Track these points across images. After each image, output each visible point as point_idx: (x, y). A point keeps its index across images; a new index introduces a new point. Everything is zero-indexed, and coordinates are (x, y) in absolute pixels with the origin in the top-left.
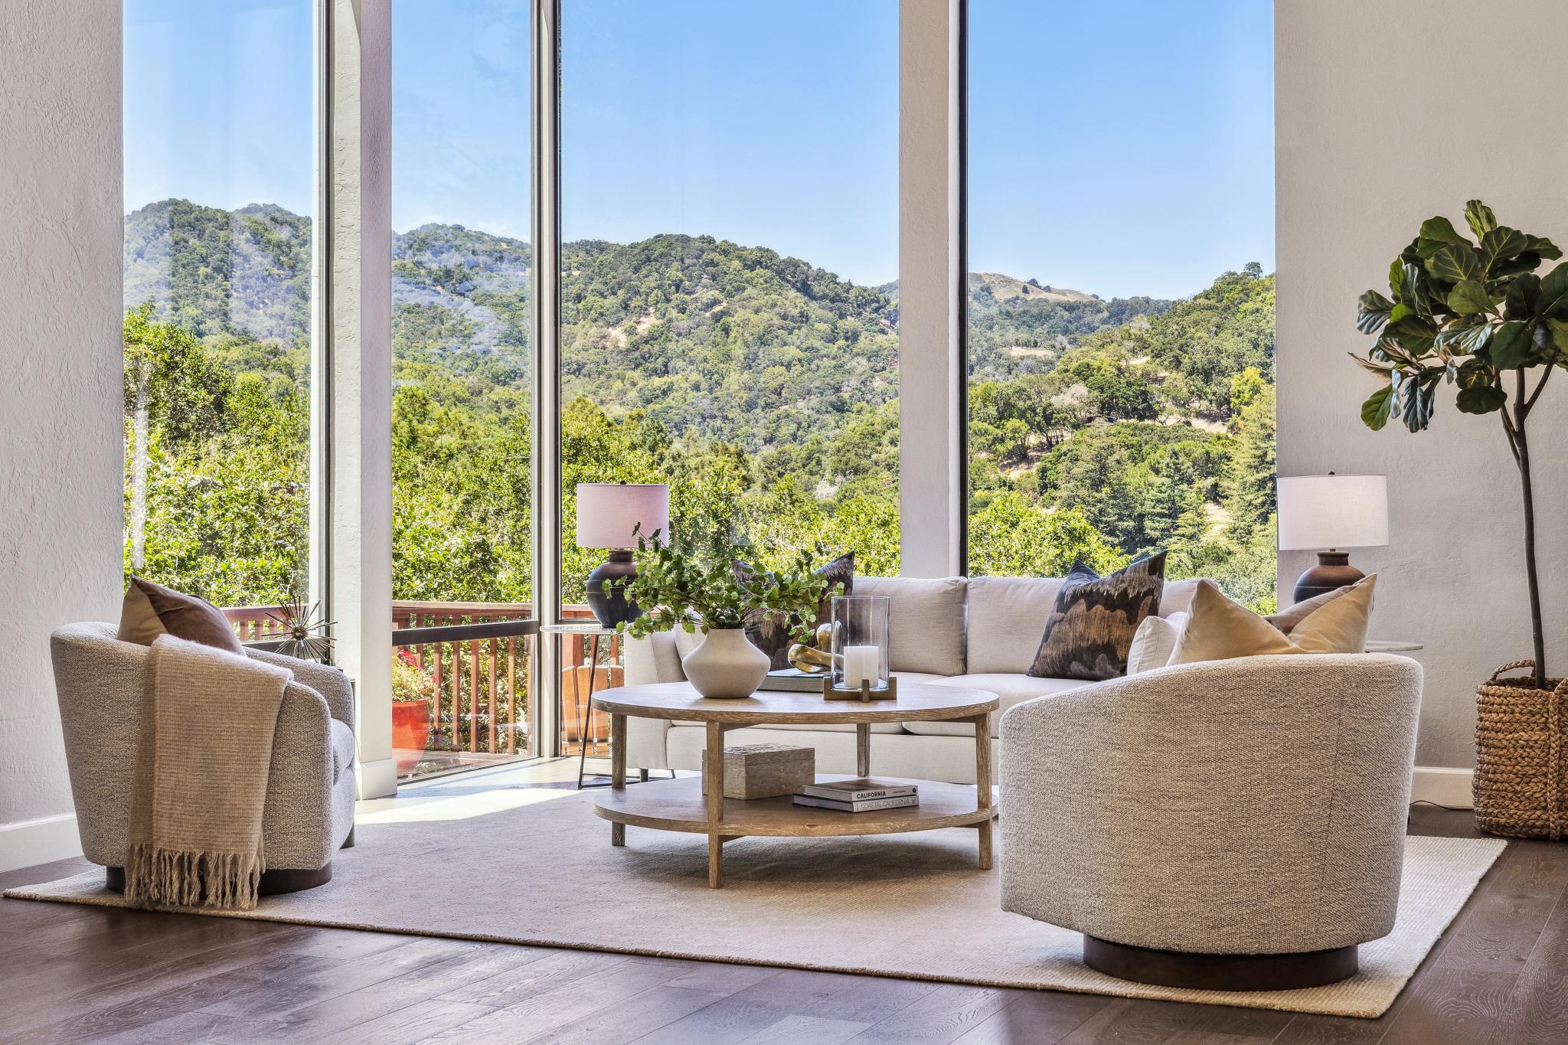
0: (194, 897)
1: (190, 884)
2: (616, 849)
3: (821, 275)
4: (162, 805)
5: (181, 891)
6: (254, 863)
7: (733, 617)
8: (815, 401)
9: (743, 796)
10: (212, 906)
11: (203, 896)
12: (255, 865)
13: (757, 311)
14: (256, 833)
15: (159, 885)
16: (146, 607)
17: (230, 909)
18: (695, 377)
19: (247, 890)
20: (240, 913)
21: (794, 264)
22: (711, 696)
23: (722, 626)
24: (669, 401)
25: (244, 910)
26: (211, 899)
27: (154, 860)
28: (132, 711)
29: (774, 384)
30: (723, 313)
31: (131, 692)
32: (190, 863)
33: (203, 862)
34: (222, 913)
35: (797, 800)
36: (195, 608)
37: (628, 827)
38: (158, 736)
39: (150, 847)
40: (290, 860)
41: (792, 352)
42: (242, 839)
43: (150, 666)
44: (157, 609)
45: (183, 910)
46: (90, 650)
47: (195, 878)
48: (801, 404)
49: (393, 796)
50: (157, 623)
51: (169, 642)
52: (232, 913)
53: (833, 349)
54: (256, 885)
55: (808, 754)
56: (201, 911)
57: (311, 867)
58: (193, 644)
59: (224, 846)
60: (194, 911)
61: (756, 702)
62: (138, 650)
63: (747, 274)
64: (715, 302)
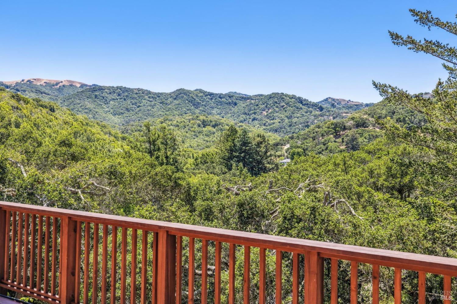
3: (305, 100)
8: (303, 125)
13: (292, 107)
18: (279, 120)
21: (299, 98)
24: (274, 125)
29: (295, 122)
30: (285, 108)
41: (298, 115)
48: (300, 126)
53: (307, 114)
63: (290, 100)
64: (284, 106)
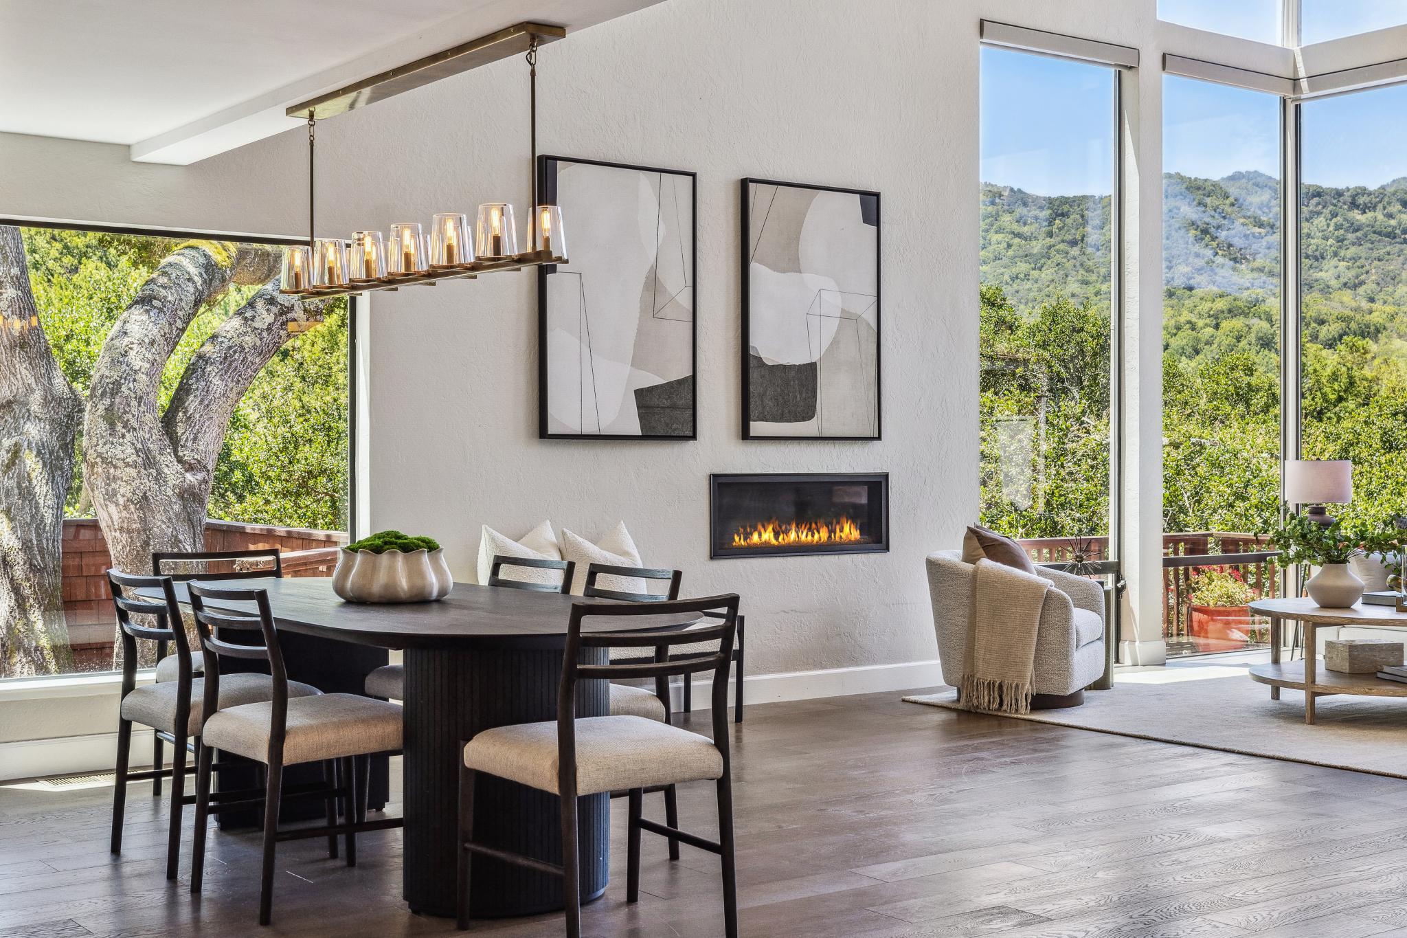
0: (996, 705)
1: (994, 698)
2: (1275, 701)
4: (979, 653)
5: (989, 701)
6: (1028, 688)
7: (1339, 556)
9: (1347, 671)
10: (1005, 711)
11: (1001, 704)
12: (1028, 690)
14: (1030, 671)
15: (978, 697)
16: (976, 543)
17: (1015, 713)
19: (1024, 704)
20: (1019, 716)
22: (1324, 606)
23: (1331, 562)
25: (1021, 714)
26: (1005, 707)
27: (975, 684)
28: (966, 601)
31: (965, 590)
32: (994, 686)
33: (1001, 686)
34: (1010, 715)
35: (1379, 675)
36: (1003, 544)
37: (1282, 689)
38: (978, 615)
39: (973, 676)
40: (1051, 689)
42: (1021, 675)
43: (974, 576)
44: (981, 544)
45: (990, 712)
46: (943, 566)
47: (997, 695)
49: (1164, 664)
50: (981, 551)
51: (986, 563)
52: (1015, 716)
54: (1029, 701)
55: (1399, 648)
56: (1000, 714)
57: (1062, 694)
58: (999, 564)
59: (1010, 679)
60: (996, 713)
61: (1354, 611)
62: (969, 567)
